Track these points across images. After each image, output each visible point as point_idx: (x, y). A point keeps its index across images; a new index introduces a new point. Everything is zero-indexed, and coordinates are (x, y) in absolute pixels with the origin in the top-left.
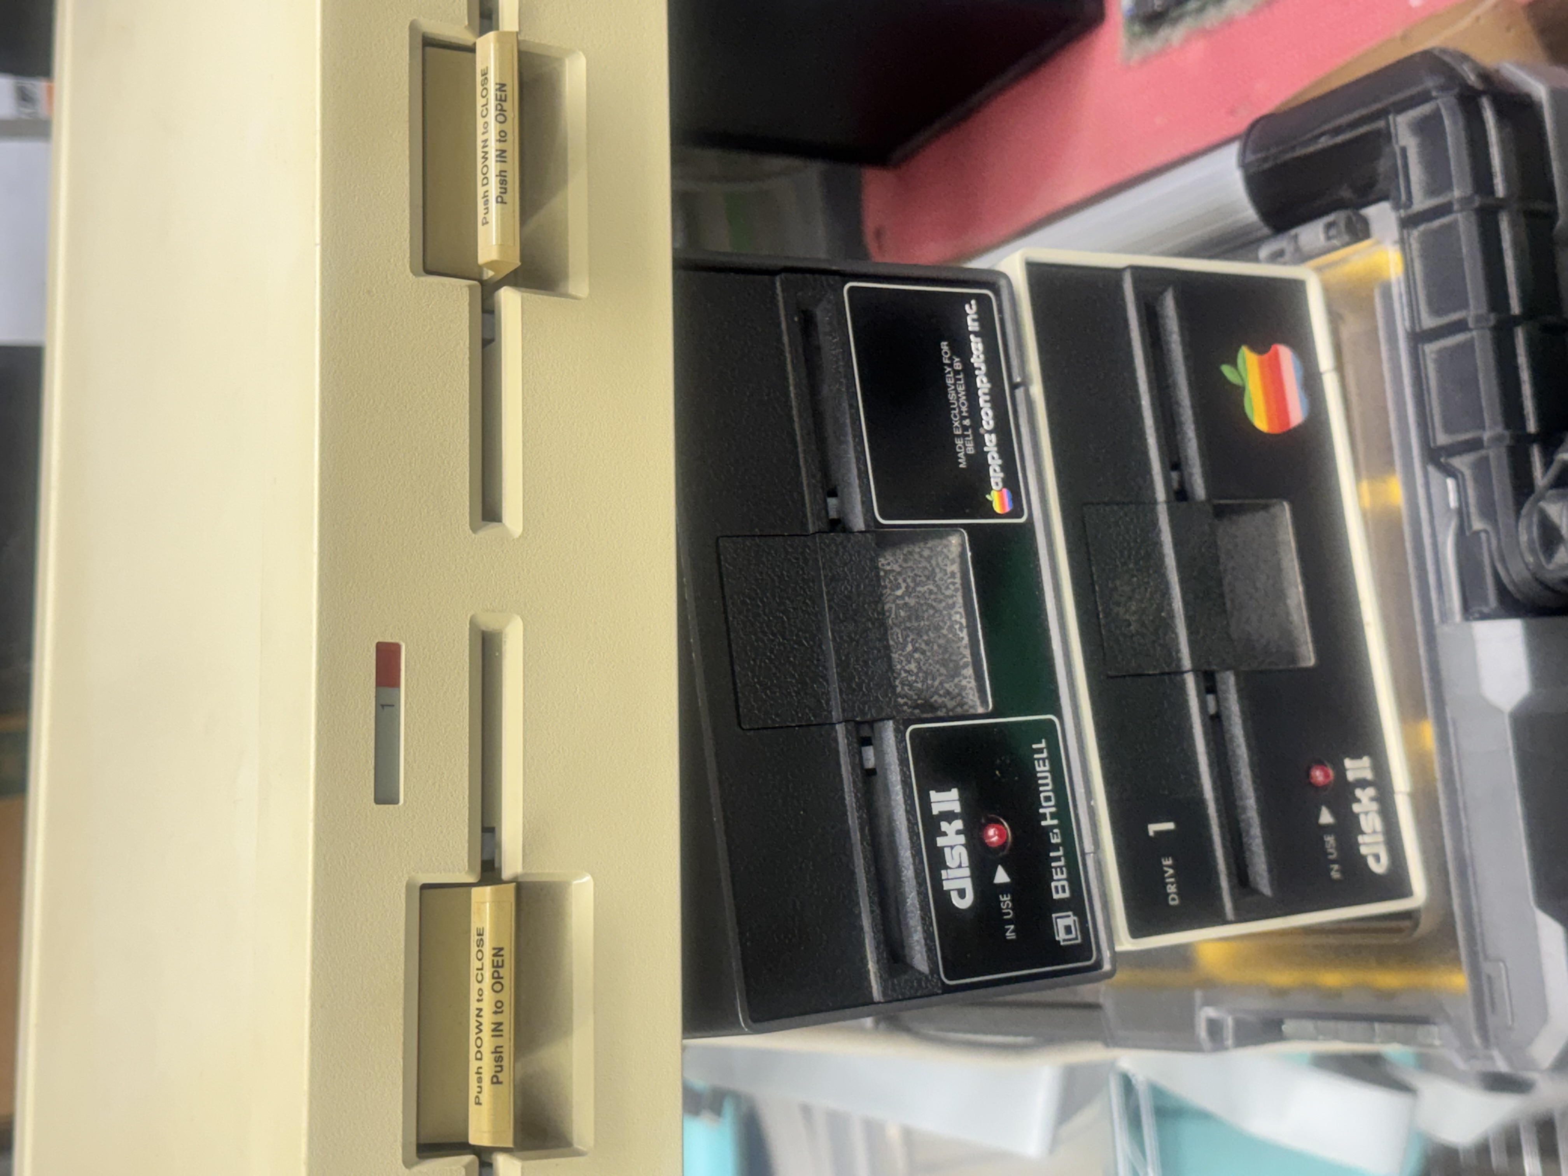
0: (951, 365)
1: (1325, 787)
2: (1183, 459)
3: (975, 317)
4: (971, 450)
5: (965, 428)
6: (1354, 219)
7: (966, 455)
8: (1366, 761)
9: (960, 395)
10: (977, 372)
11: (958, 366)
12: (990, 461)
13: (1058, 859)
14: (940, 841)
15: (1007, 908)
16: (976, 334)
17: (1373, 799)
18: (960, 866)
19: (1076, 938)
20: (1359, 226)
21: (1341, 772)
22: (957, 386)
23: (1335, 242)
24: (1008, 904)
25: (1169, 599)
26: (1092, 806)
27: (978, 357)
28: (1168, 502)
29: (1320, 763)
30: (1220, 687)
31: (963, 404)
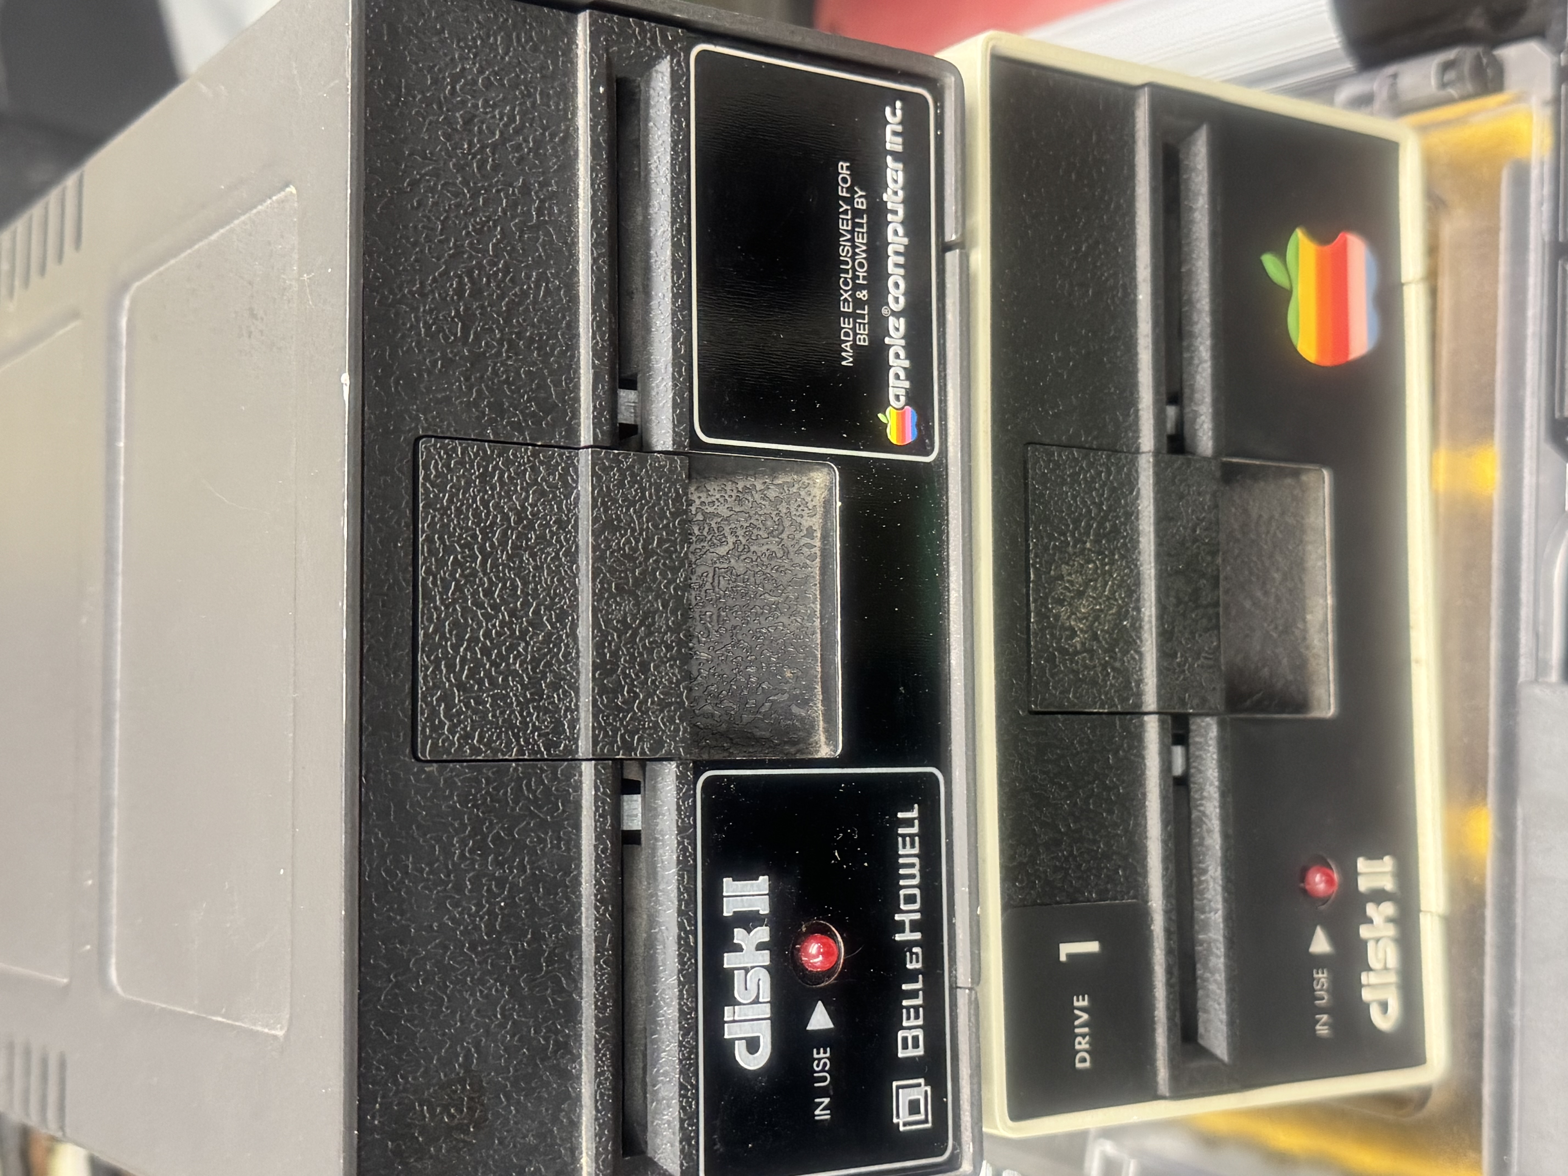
0: (850, 201)
1: (1324, 900)
2: (1187, 391)
3: (899, 129)
4: (863, 340)
5: (858, 304)
6: (1485, 61)
7: (854, 346)
8: (1387, 864)
9: (857, 250)
10: (890, 217)
11: (861, 203)
12: (892, 360)
13: (913, 994)
14: (729, 960)
15: (823, 1071)
16: (896, 156)
17: (1390, 920)
18: (756, 1001)
19: (926, 1121)
20: (1490, 72)
21: (1351, 875)
22: (856, 234)
23: (1452, 92)
24: (825, 1064)
25: (1138, 600)
26: (978, 916)
27: (896, 193)
28: (1157, 453)
29: (1323, 864)
30: (1195, 738)
31: (861, 265)
